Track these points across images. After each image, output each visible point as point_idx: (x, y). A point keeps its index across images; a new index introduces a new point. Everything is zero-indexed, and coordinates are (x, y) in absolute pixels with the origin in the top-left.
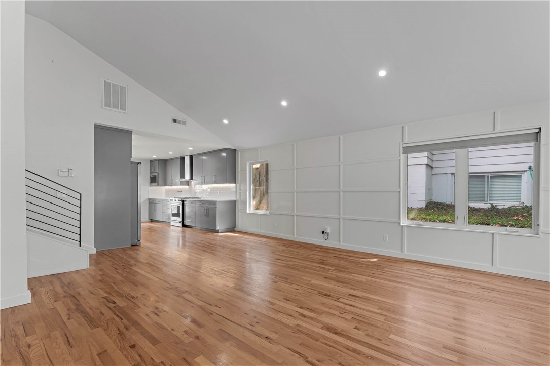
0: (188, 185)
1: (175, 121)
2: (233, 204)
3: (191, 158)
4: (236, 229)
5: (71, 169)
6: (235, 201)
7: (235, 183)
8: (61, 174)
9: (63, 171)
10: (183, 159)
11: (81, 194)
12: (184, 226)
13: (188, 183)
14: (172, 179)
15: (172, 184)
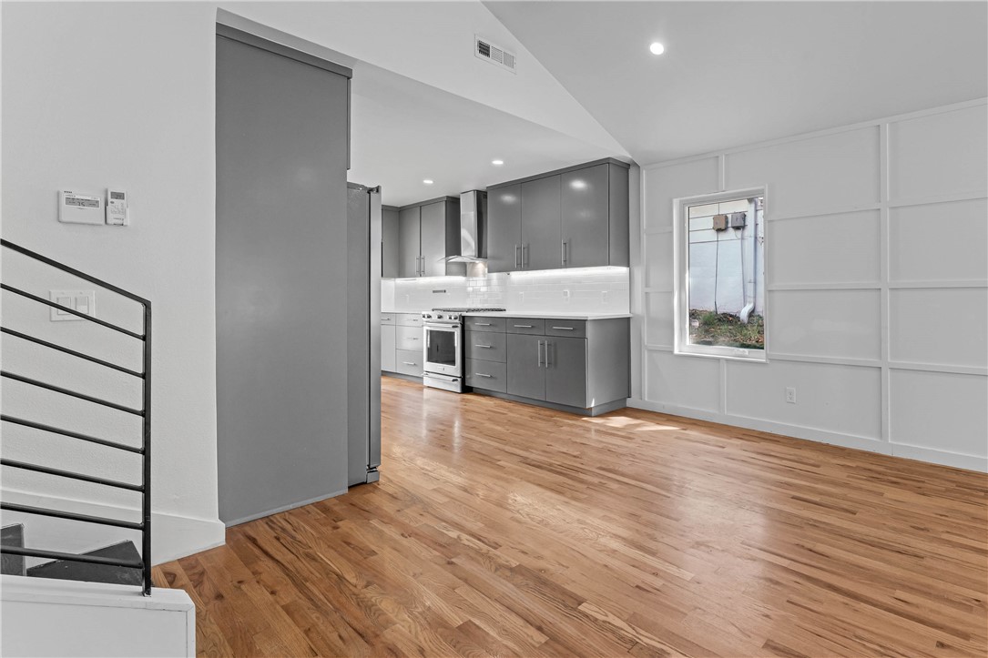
0: (465, 274)
1: (484, 49)
2: (621, 329)
3: (481, 197)
4: (630, 403)
5: (119, 196)
6: (629, 319)
7: (628, 265)
8: (70, 213)
9: (82, 203)
10: (453, 203)
11: (147, 305)
12: (466, 389)
13: (464, 269)
14: (420, 259)
15: (421, 273)
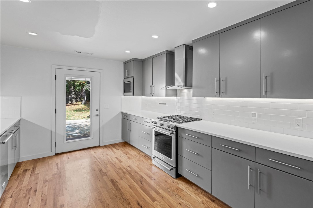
12: (179, 177)
13: (176, 93)
14: (152, 86)
15: (152, 94)
